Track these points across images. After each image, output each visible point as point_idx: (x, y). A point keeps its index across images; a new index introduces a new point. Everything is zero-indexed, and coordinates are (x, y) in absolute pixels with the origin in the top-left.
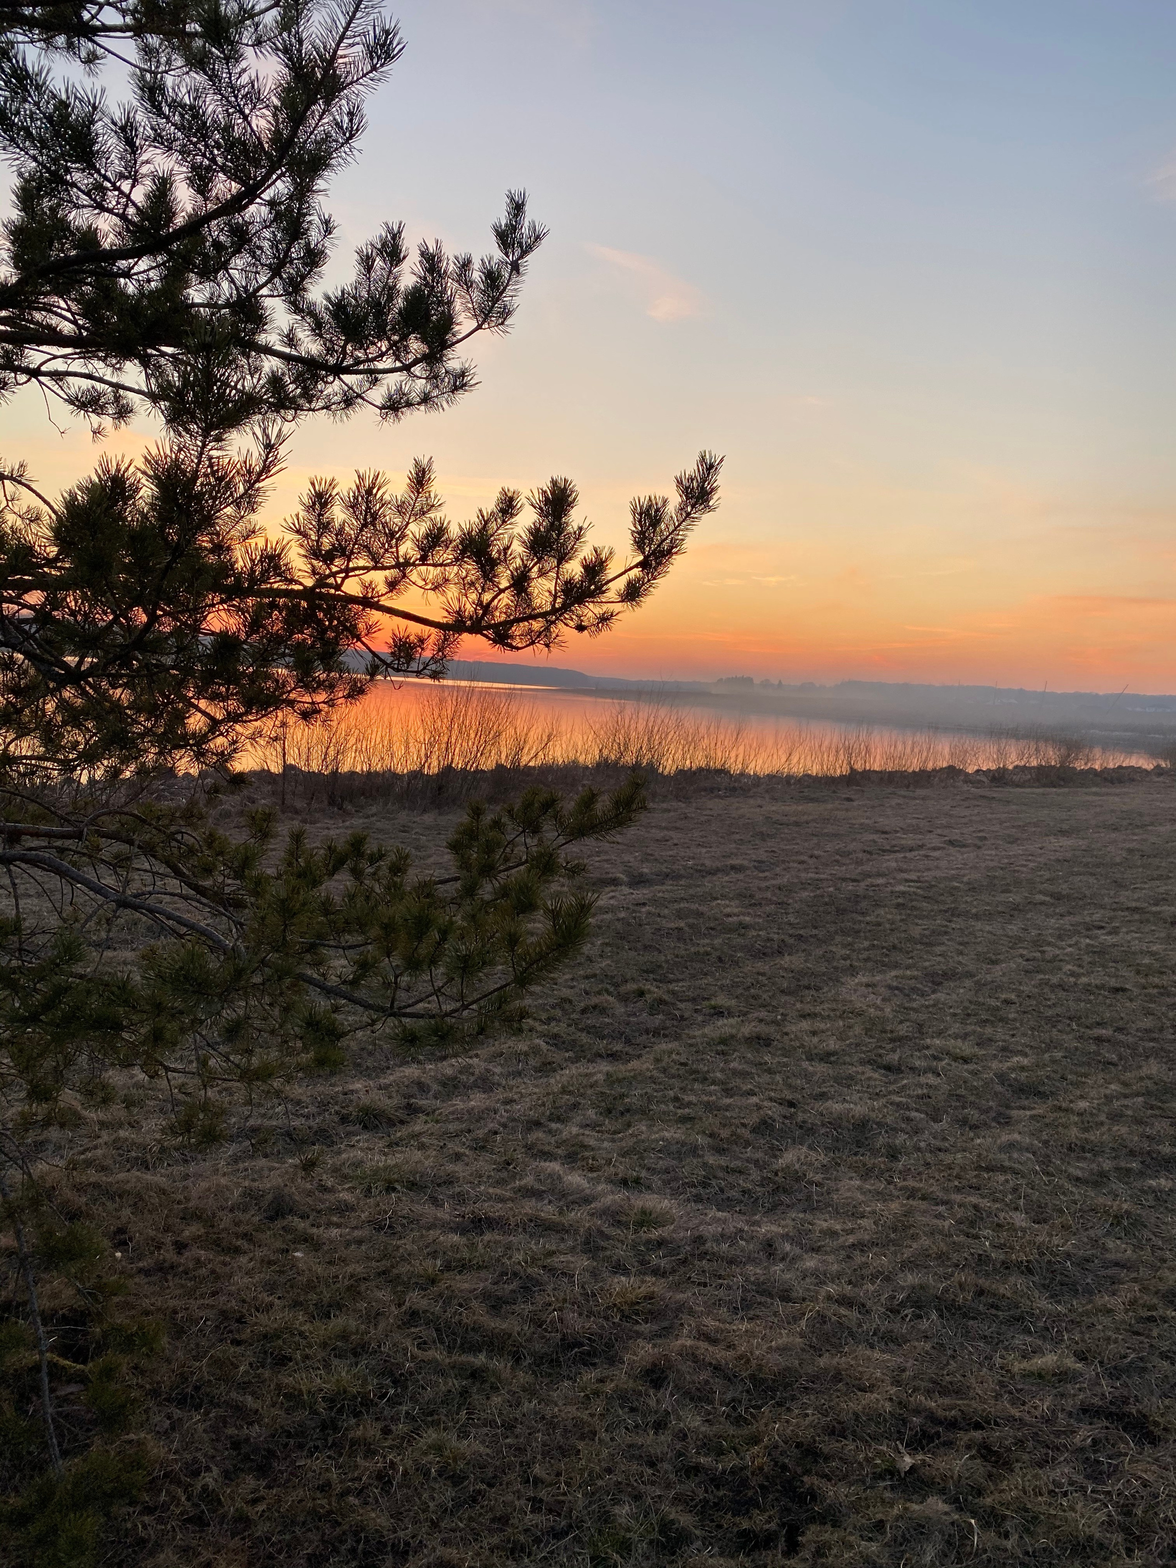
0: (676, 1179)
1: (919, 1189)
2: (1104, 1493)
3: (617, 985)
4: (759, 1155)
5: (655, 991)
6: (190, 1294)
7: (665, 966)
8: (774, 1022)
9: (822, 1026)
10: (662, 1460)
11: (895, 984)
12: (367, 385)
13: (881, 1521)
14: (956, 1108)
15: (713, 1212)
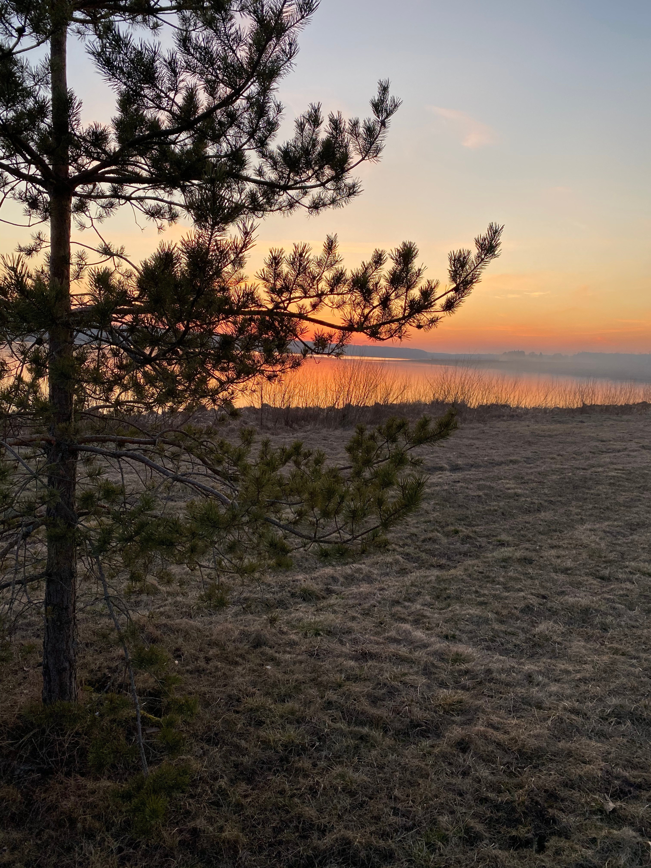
0: (476, 637)
1: (620, 649)
3: (442, 527)
4: (525, 625)
5: (465, 531)
6: (212, 685)
7: (471, 517)
8: (535, 550)
9: (563, 553)
10: (467, 793)
11: (608, 530)
12: (301, 195)
13: (594, 838)
14: (644, 603)
15: (497, 656)
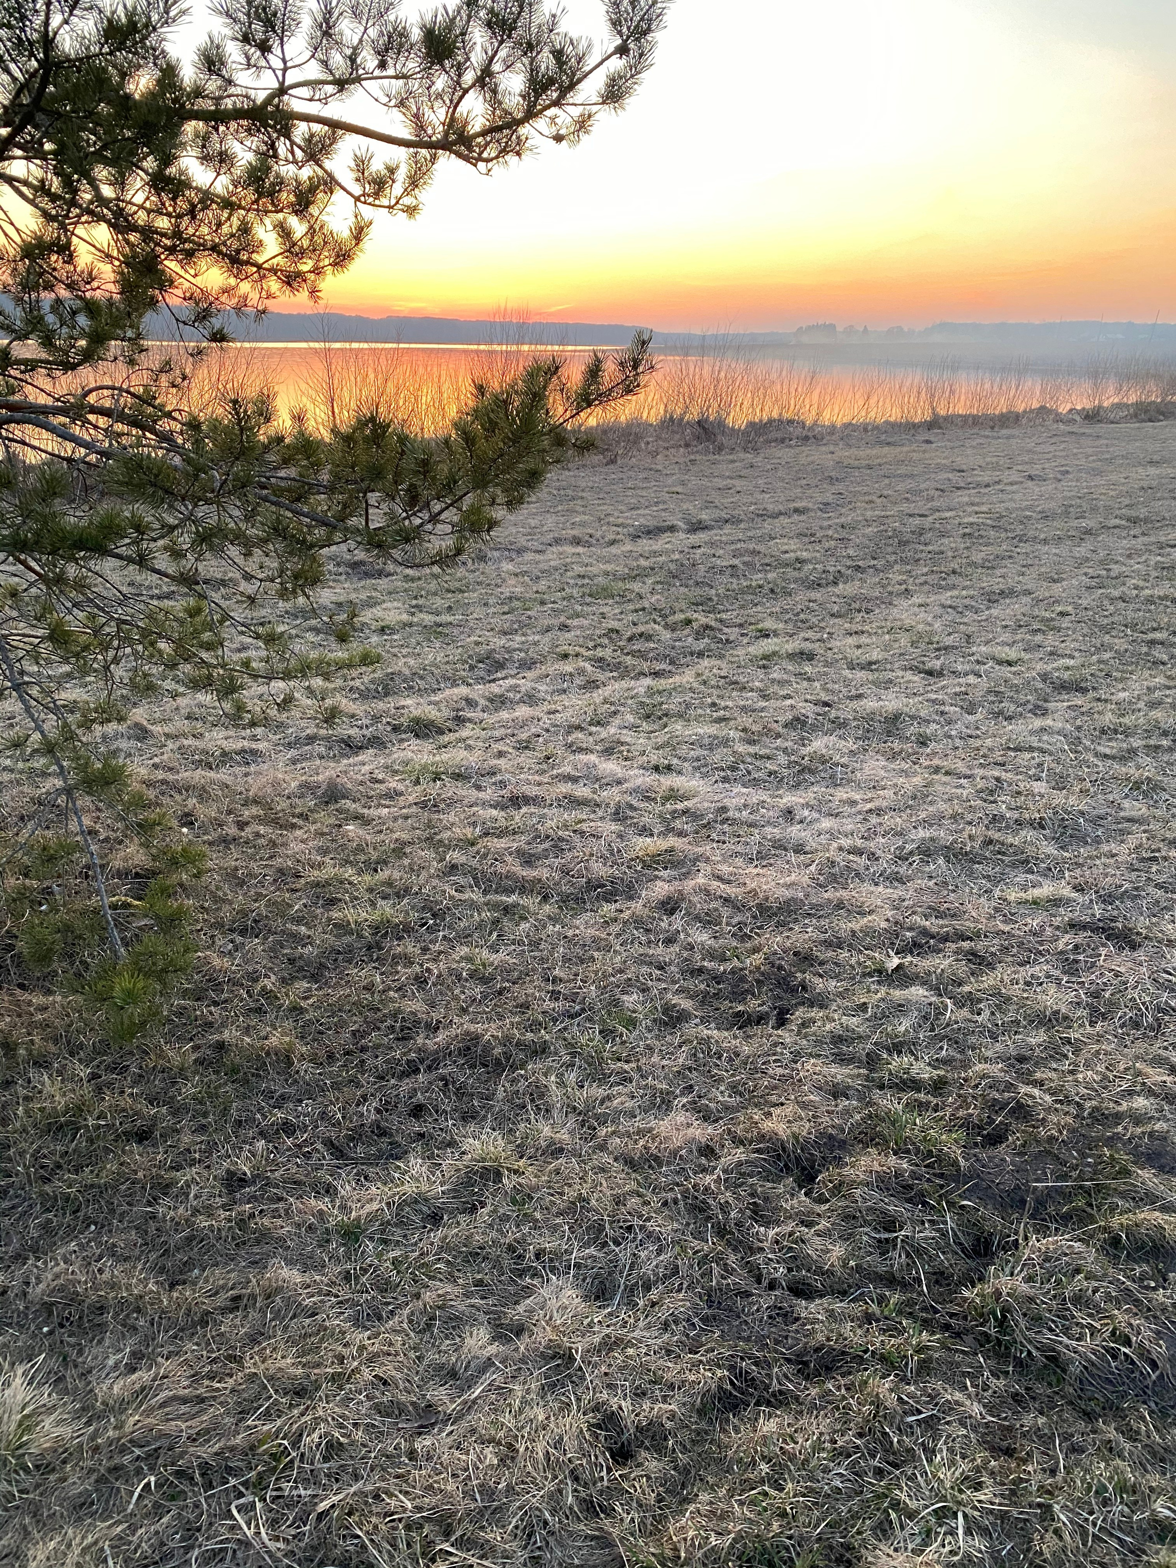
0: (706, 765)
1: (943, 767)
2: (1079, 983)
3: (664, 617)
4: (789, 744)
5: (701, 618)
7: (715, 599)
8: (820, 640)
9: (868, 641)
10: (670, 965)
11: (949, 602)
14: (993, 702)
15: (739, 789)
